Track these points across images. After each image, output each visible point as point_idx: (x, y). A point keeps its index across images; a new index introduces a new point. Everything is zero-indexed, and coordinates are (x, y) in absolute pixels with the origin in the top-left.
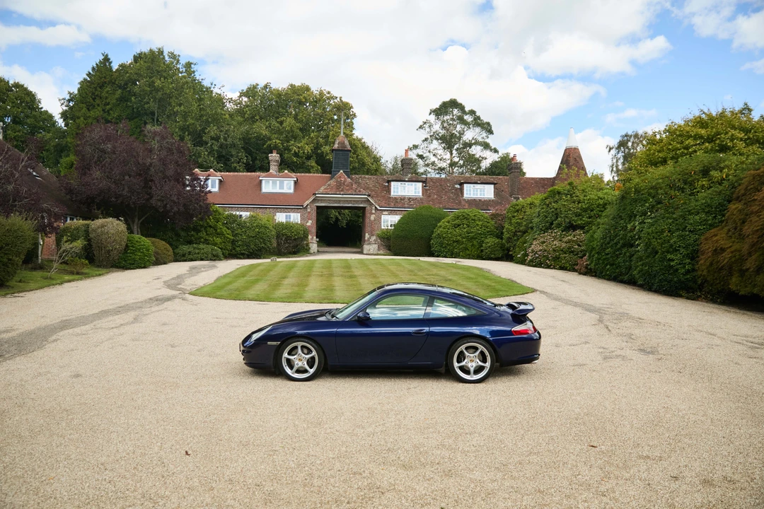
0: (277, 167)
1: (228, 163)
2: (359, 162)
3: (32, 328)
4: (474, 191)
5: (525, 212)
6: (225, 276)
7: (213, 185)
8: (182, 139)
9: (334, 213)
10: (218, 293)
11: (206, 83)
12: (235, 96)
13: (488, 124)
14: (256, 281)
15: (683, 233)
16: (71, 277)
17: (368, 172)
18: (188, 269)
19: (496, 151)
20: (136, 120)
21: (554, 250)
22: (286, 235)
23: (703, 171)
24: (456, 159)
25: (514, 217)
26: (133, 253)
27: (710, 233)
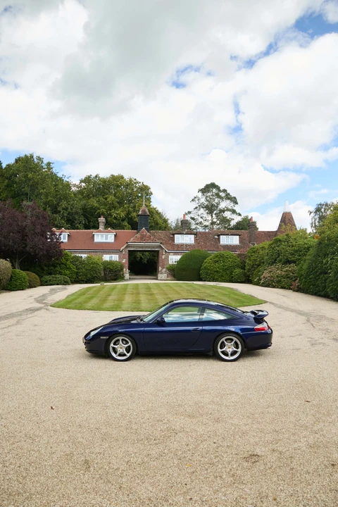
0: (103, 226)
1: (73, 224)
2: (154, 223)
4: (227, 239)
5: (259, 253)
6: (73, 294)
7: (64, 238)
8: (45, 209)
9: (139, 255)
10: (68, 306)
11: (60, 175)
12: (77, 183)
13: (235, 198)
14: (92, 298)
17: (160, 229)
18: (49, 290)
19: (240, 215)
20: (17, 198)
21: (277, 276)
22: (110, 268)
24: (215, 220)
25: (252, 256)
26: (15, 281)
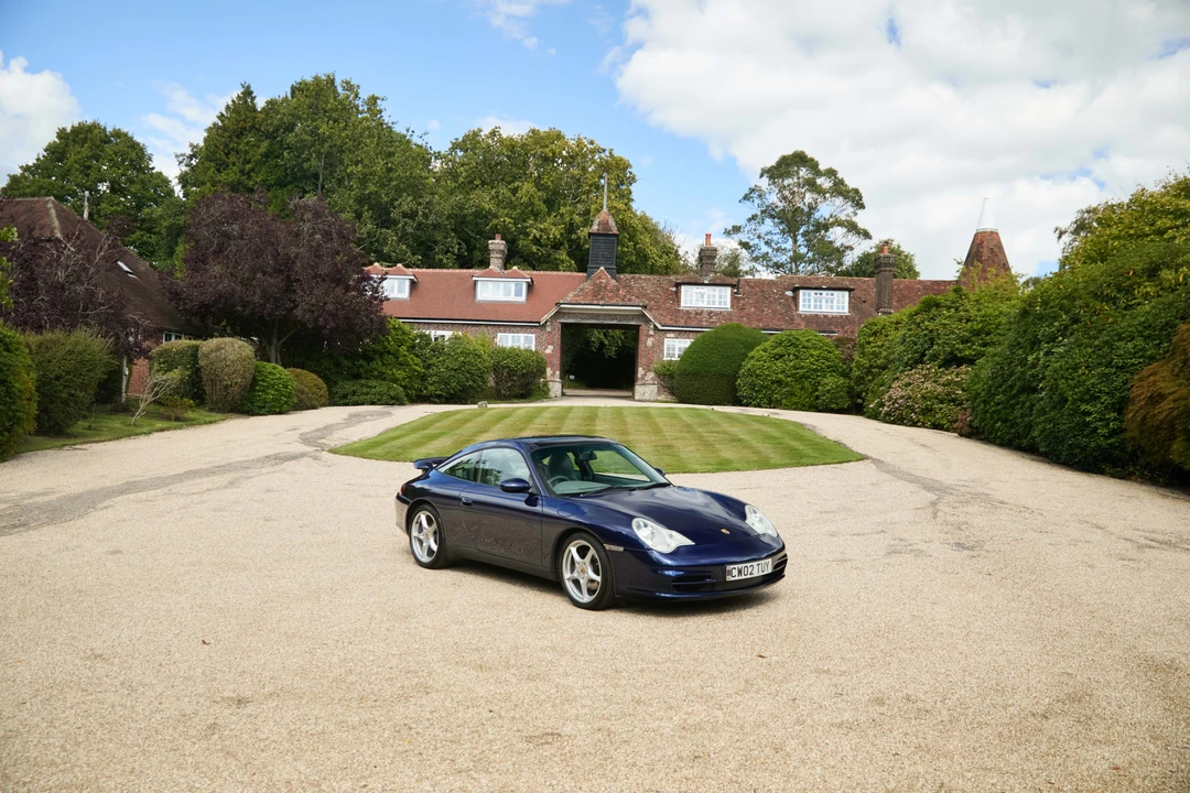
0: (500, 261)
1: (431, 253)
2: (638, 254)
3: (81, 490)
4: (816, 301)
5: (886, 336)
6: (397, 428)
7: (395, 287)
8: (359, 216)
9: (597, 335)
10: (371, 451)
11: (399, 129)
12: (445, 148)
13: (857, 191)
14: (439, 435)
15: (1107, 371)
16: (168, 424)
17: (653, 271)
18: (346, 416)
19: (867, 235)
20: (290, 187)
21: (923, 397)
22: (508, 367)
23: (1150, 270)
24: (803, 250)
25: (869, 343)
26: (263, 391)
27: (1147, 370)
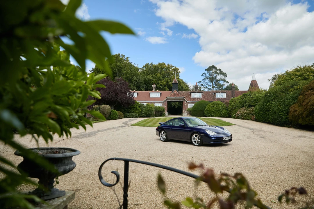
0: (155, 89)
1: (140, 88)
2: (181, 87)
4: (219, 95)
5: (235, 102)
6: (140, 121)
7: (135, 95)
8: (126, 81)
9: (173, 104)
10: (138, 125)
11: (133, 64)
12: (142, 67)
13: (225, 73)
14: (149, 123)
15: (284, 106)
16: (96, 122)
17: (184, 90)
18: (129, 120)
19: (228, 82)
21: (244, 113)
22: (158, 110)
23: (292, 86)
24: (214, 85)
25: (232, 103)
26: (112, 115)
27: (293, 106)
